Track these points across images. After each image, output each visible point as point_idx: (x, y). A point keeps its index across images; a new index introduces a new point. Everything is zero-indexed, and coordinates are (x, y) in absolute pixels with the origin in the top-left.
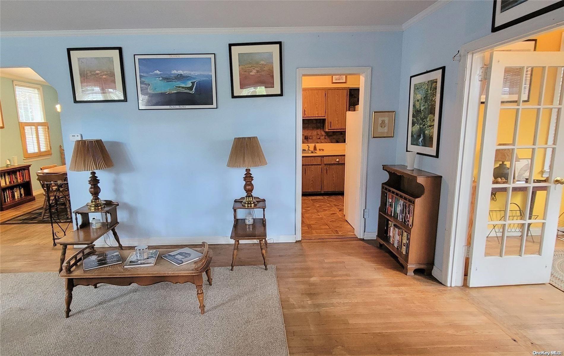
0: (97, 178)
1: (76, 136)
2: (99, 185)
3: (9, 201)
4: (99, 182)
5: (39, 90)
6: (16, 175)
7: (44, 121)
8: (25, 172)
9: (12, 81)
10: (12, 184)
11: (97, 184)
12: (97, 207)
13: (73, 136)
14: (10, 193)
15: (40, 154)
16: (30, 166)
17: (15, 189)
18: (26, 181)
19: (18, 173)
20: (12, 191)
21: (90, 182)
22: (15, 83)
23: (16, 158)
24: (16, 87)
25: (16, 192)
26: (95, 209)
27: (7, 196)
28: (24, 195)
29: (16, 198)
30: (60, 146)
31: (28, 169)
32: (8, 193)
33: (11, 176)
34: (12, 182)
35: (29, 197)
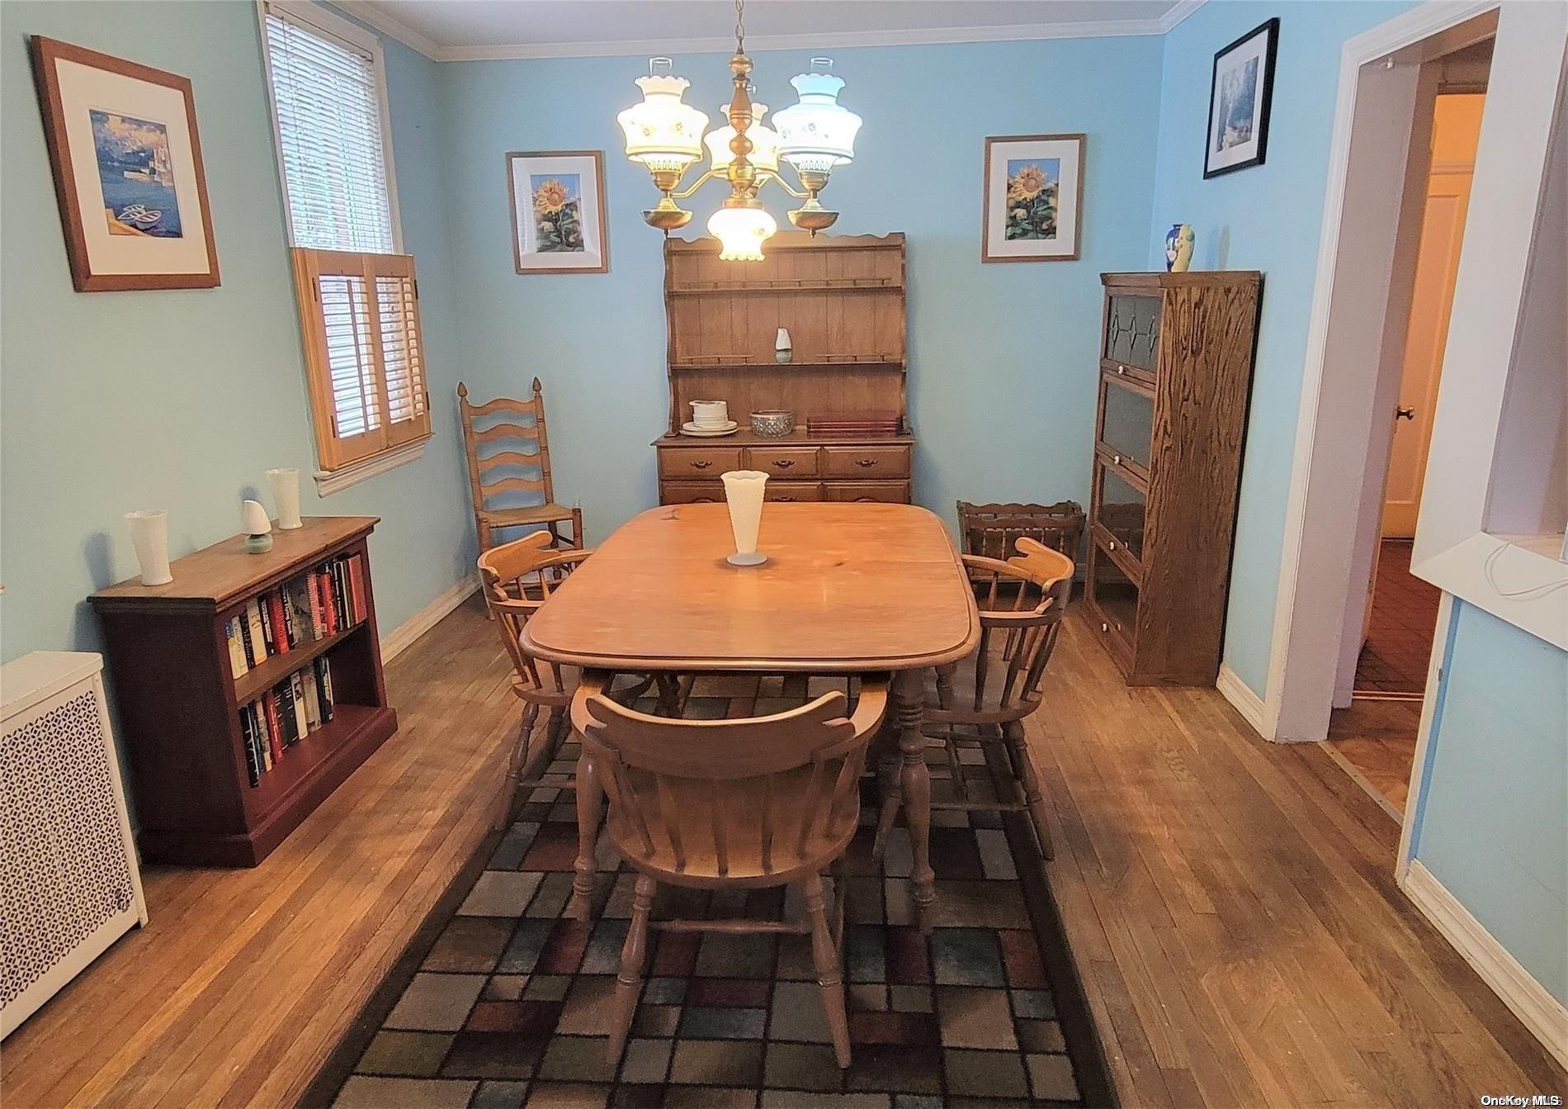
3: (269, 766)
6: (297, 591)
8: (346, 569)
10: (287, 661)
14: (274, 717)
15: (388, 442)
16: (367, 530)
17: (296, 686)
18: (354, 627)
19: (312, 583)
20: (284, 701)
23: (292, 483)
24: (270, 20)
25: (300, 698)
27: (259, 738)
28: (339, 706)
29: (303, 732)
30: (462, 391)
31: (359, 553)
32: (261, 718)
33: (278, 609)
34: (284, 646)
35: (371, 721)
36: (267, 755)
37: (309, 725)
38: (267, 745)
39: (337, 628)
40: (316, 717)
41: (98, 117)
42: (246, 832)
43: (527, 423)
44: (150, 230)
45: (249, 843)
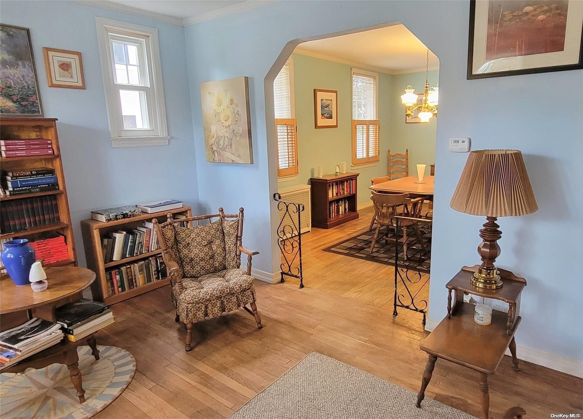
0: (498, 229)
1: (460, 142)
2: (498, 242)
3: (333, 216)
4: (500, 237)
5: (375, 80)
6: (343, 185)
7: (376, 118)
8: (352, 182)
9: (351, 68)
10: (339, 197)
11: (495, 241)
12: (488, 284)
13: (455, 142)
14: (335, 207)
15: (368, 161)
16: (358, 175)
17: (340, 202)
18: (352, 194)
19: (345, 183)
20: (338, 204)
21: (483, 234)
22: (354, 70)
23: (345, 164)
24: (354, 76)
25: (341, 205)
26: (485, 288)
27: (332, 210)
28: (348, 210)
29: (341, 213)
30: (389, 151)
31: (355, 179)
32: (333, 206)
33: (339, 186)
34: (339, 194)
35: (353, 214)
36: (333, 214)
37: (342, 212)
38: (334, 212)
39: (349, 193)
40: (343, 211)
41: (322, 100)
42: (327, 222)
43: (404, 160)
44: (327, 118)
45: (327, 225)
